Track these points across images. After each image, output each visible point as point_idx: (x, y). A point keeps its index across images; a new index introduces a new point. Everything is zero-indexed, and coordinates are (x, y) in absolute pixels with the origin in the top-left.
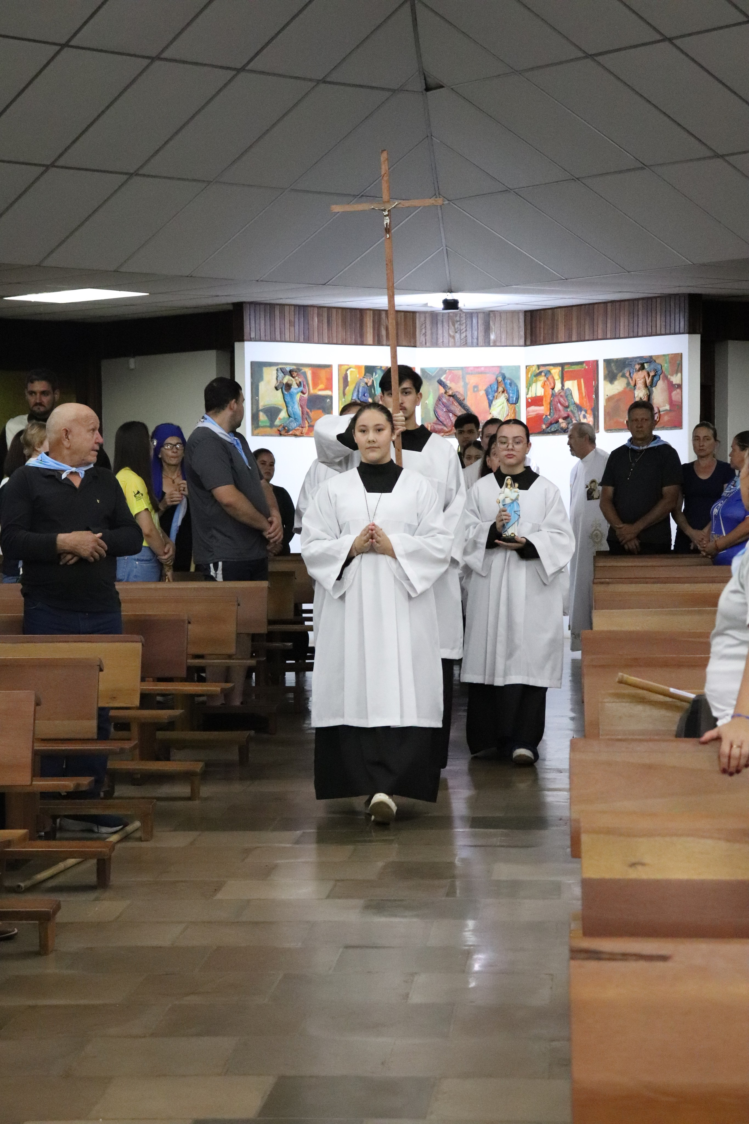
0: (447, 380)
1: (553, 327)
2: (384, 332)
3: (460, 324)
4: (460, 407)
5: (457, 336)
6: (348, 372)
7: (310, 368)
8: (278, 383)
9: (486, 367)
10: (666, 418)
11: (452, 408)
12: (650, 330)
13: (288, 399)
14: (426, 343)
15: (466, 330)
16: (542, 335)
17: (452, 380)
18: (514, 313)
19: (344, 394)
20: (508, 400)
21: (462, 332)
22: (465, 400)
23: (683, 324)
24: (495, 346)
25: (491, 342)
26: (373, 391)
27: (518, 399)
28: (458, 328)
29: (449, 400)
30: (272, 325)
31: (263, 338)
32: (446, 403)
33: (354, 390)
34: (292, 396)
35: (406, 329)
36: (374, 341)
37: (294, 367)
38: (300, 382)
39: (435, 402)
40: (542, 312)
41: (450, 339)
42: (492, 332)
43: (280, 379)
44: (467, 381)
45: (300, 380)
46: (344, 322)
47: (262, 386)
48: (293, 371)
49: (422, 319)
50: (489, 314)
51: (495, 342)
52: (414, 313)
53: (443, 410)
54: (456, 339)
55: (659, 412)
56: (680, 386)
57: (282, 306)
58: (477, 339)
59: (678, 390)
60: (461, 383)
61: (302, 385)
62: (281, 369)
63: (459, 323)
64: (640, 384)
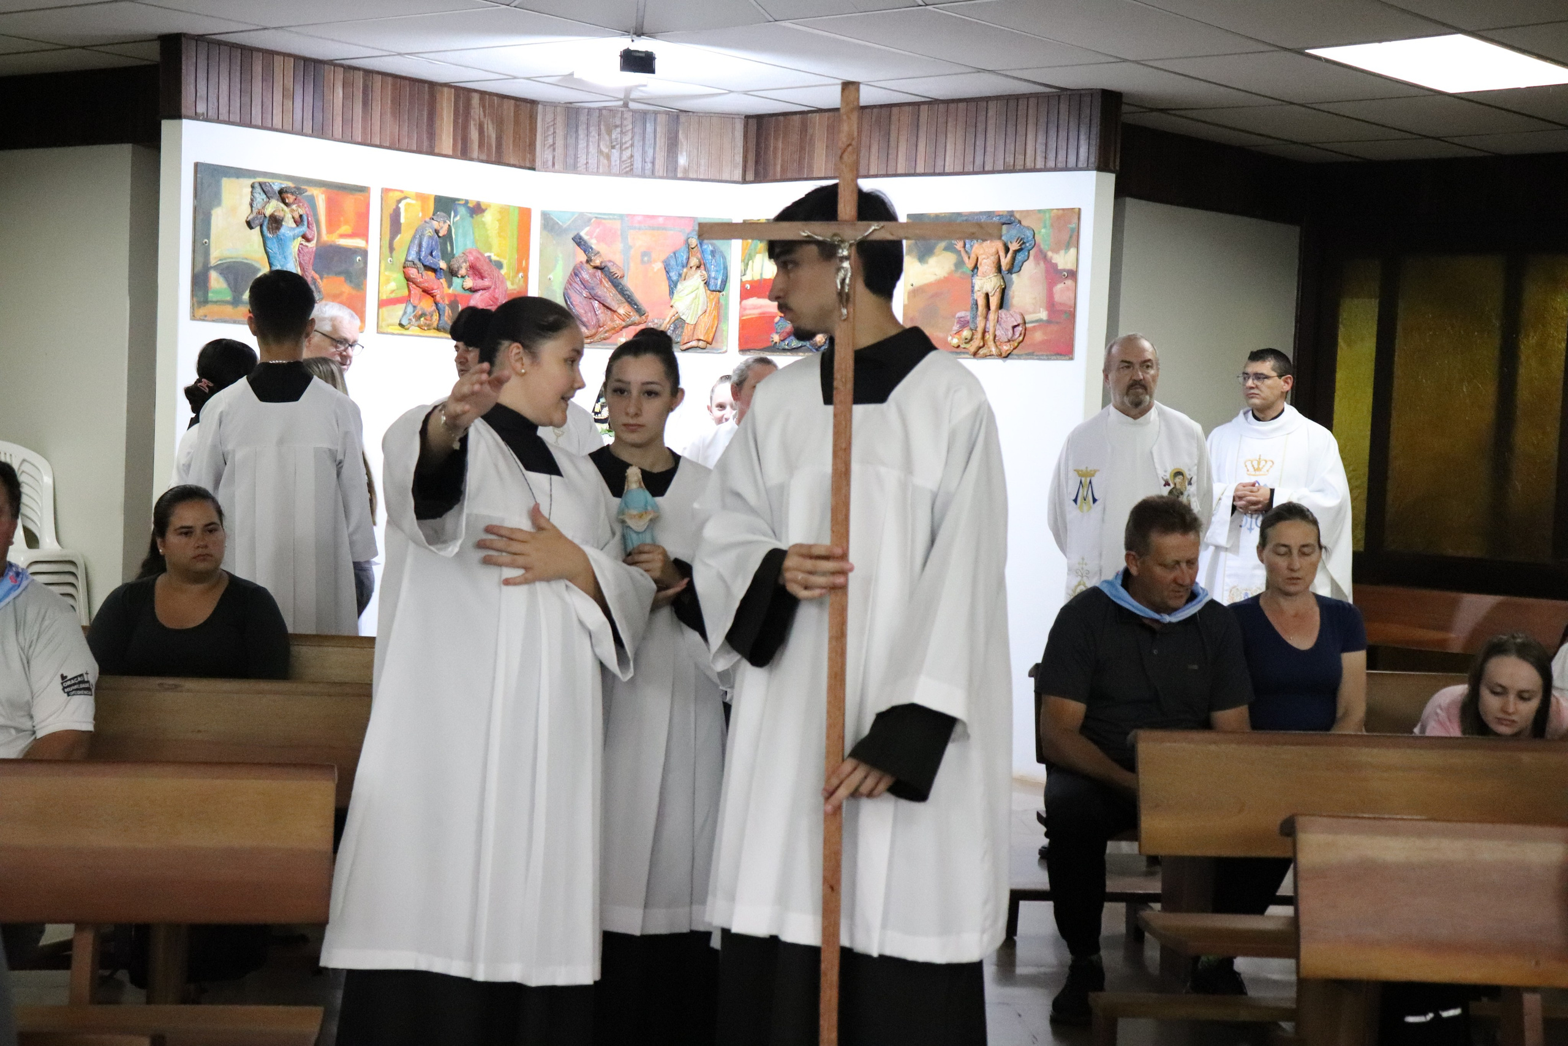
0: (591, 238)
1: (802, 149)
2: (474, 135)
3: (622, 132)
4: (614, 291)
5: (615, 153)
6: (402, 205)
7: (323, 189)
8: (254, 214)
9: (667, 218)
10: (1038, 336)
11: (600, 292)
12: (1010, 160)
13: (273, 247)
14: (554, 164)
15: (632, 145)
16: (779, 162)
17: (600, 239)
18: (726, 117)
19: (391, 249)
20: (707, 283)
21: (624, 147)
22: (625, 278)
23: (1085, 149)
24: (685, 178)
25: (679, 170)
26: (449, 248)
27: (725, 282)
28: (616, 139)
29: (593, 276)
30: (246, 91)
31: (224, 115)
32: (587, 281)
33: (412, 241)
34: (282, 243)
35: (516, 132)
36: (454, 150)
37: (290, 184)
38: (301, 216)
39: (567, 278)
40: (781, 118)
41: (602, 158)
42: (681, 154)
43: (258, 205)
44: (630, 240)
45: (301, 213)
46: (397, 102)
47: (218, 218)
48: (287, 192)
49: (549, 117)
50: (678, 116)
51: (686, 170)
52: (533, 103)
53: (581, 293)
54: (613, 159)
55: (1025, 323)
56: (1073, 275)
57: (269, 54)
58: (653, 163)
59: (1069, 282)
60: (619, 246)
61: (306, 223)
62: (260, 184)
63: (619, 130)
64: (987, 265)
